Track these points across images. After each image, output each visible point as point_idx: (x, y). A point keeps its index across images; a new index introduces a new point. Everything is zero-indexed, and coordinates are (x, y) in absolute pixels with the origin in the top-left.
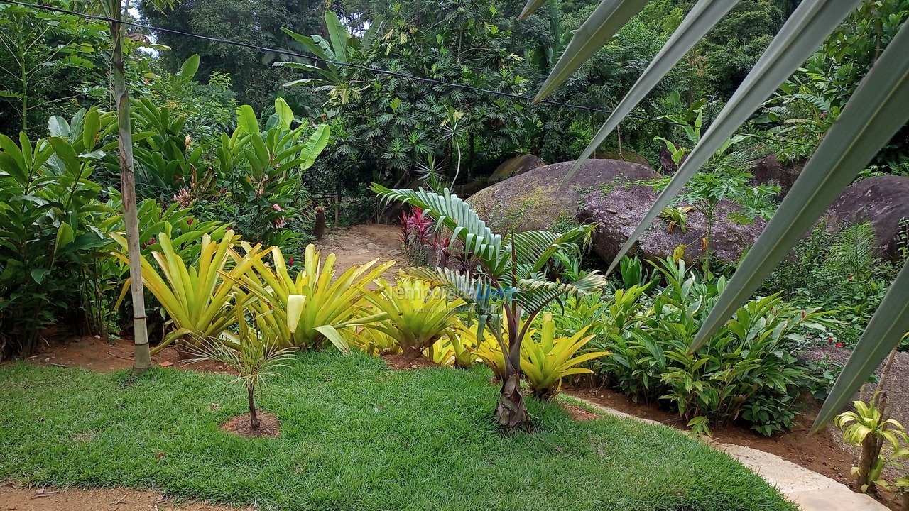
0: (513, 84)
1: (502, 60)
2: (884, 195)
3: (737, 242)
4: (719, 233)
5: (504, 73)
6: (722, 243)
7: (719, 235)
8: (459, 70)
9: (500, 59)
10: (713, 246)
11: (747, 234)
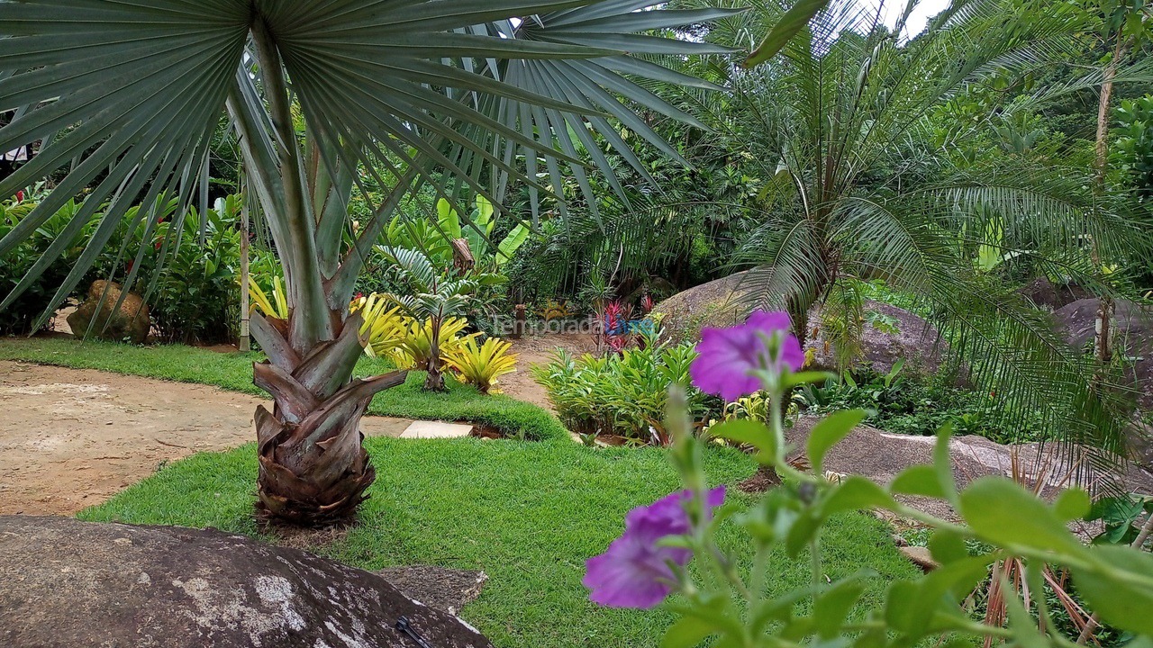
0: (738, 184)
1: (730, 158)
2: (1086, 317)
3: (898, 355)
4: (881, 345)
5: (730, 172)
6: (882, 355)
7: (881, 347)
8: (680, 167)
9: (727, 156)
10: (872, 357)
11: (911, 347)
